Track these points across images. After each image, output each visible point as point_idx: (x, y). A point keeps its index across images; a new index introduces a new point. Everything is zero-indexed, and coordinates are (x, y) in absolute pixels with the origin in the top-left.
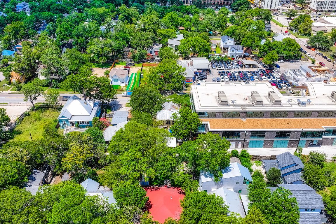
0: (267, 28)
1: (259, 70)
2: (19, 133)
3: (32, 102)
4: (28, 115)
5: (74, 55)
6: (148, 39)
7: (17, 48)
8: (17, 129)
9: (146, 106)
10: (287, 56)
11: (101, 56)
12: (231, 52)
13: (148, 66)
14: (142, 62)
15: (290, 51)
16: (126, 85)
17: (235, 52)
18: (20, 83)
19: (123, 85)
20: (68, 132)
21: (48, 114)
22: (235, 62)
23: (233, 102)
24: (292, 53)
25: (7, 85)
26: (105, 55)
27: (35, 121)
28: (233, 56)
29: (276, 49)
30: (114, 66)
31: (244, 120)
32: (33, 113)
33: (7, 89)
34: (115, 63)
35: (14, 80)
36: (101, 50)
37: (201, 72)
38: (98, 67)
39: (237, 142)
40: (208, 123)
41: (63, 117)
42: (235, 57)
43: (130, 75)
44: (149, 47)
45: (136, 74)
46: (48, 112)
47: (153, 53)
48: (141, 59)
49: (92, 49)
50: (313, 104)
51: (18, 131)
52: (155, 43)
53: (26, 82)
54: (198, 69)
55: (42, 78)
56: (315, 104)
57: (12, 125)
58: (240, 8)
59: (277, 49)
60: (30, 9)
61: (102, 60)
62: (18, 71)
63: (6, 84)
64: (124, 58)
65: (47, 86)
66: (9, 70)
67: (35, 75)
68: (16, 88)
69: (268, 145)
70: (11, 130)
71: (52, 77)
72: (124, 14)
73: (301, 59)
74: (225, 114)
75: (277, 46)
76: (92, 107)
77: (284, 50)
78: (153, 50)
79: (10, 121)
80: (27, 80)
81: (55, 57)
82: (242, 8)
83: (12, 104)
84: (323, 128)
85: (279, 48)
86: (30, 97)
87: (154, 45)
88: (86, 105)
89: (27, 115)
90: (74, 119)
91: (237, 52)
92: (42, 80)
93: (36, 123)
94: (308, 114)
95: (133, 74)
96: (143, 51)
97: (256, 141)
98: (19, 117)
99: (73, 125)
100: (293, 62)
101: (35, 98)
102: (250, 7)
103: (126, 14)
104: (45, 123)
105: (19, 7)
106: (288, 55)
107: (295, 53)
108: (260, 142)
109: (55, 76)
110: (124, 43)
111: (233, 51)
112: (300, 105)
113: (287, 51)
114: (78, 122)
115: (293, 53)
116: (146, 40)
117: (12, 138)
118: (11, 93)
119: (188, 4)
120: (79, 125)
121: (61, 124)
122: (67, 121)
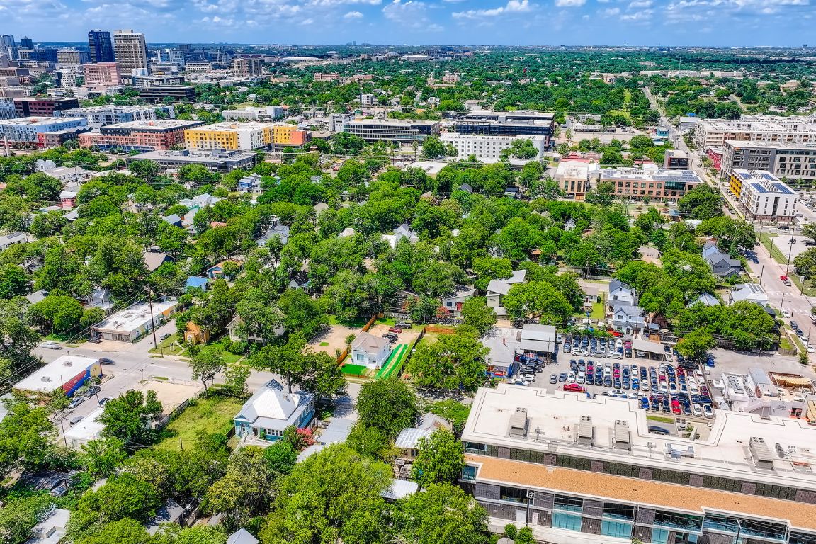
0: (732, 267)
1: (662, 366)
2: (172, 434)
3: (204, 382)
4: (193, 406)
5: (298, 301)
6: (446, 277)
7: (214, 272)
8: (169, 427)
9: (381, 418)
10: (740, 342)
11: (350, 305)
12: (617, 319)
13: (436, 331)
14: (428, 321)
15: (746, 330)
16: (378, 369)
17: (624, 319)
18: (199, 343)
19: (372, 367)
20: (244, 445)
21: (225, 407)
22: (619, 343)
23: (538, 432)
24: (750, 337)
25: (178, 344)
26: (357, 305)
27: (202, 417)
28: (620, 328)
29: (714, 324)
30: (372, 325)
31: (551, 469)
32: (204, 401)
33: (175, 352)
34: (377, 319)
35: (189, 337)
36: (351, 294)
37: (534, 356)
38: (341, 326)
39: (529, 512)
40: (480, 465)
41: (242, 417)
42: (624, 331)
43: (394, 347)
44: (449, 294)
45: (406, 346)
46: (227, 403)
47: (453, 304)
48: (426, 317)
49: (335, 290)
50: (699, 458)
51: (170, 431)
52: (462, 285)
53: (209, 343)
54: (527, 351)
55: (235, 339)
56: (704, 459)
57: (164, 419)
58: (694, 211)
59: (717, 323)
60: (262, 189)
61: (351, 313)
62: (199, 323)
63: (176, 343)
64: (395, 312)
65: (240, 354)
66: (186, 317)
67: (225, 332)
68: (189, 352)
69: (591, 527)
70: (160, 429)
71: (252, 338)
72: (422, 217)
73: (777, 350)
74: (516, 454)
75: (718, 318)
76: (296, 406)
77: (733, 326)
78: (454, 301)
79: (162, 412)
80: (212, 339)
81: (260, 305)
82: (700, 210)
83: (175, 381)
84: (701, 511)
85: (722, 322)
86: (203, 373)
87: (458, 289)
88: (285, 400)
89: (192, 404)
90: (260, 424)
91: (630, 321)
92: (234, 342)
93: (202, 421)
94: (683, 478)
95: (401, 345)
96: (432, 302)
97: (568, 517)
98: (179, 405)
99: (256, 434)
100: (757, 354)
101: (211, 377)
102: (720, 210)
103: (426, 217)
104: (215, 422)
105: (244, 184)
106: (741, 338)
107: (758, 335)
108: (575, 518)
109: (257, 336)
110: (399, 282)
111: (620, 317)
112: (670, 456)
113: (739, 330)
114: (265, 430)
115: (755, 337)
116: (442, 280)
117: (157, 442)
118: (180, 360)
119: (582, 192)
120: (265, 434)
121: (238, 430)
122: (247, 424)
